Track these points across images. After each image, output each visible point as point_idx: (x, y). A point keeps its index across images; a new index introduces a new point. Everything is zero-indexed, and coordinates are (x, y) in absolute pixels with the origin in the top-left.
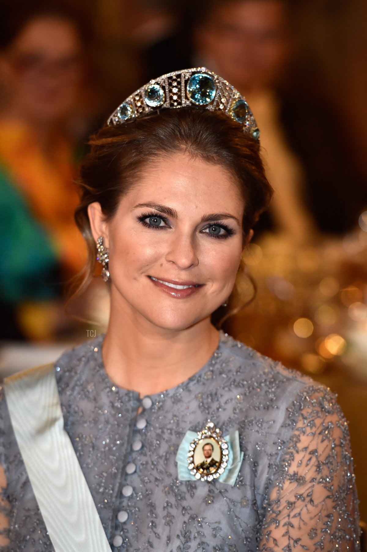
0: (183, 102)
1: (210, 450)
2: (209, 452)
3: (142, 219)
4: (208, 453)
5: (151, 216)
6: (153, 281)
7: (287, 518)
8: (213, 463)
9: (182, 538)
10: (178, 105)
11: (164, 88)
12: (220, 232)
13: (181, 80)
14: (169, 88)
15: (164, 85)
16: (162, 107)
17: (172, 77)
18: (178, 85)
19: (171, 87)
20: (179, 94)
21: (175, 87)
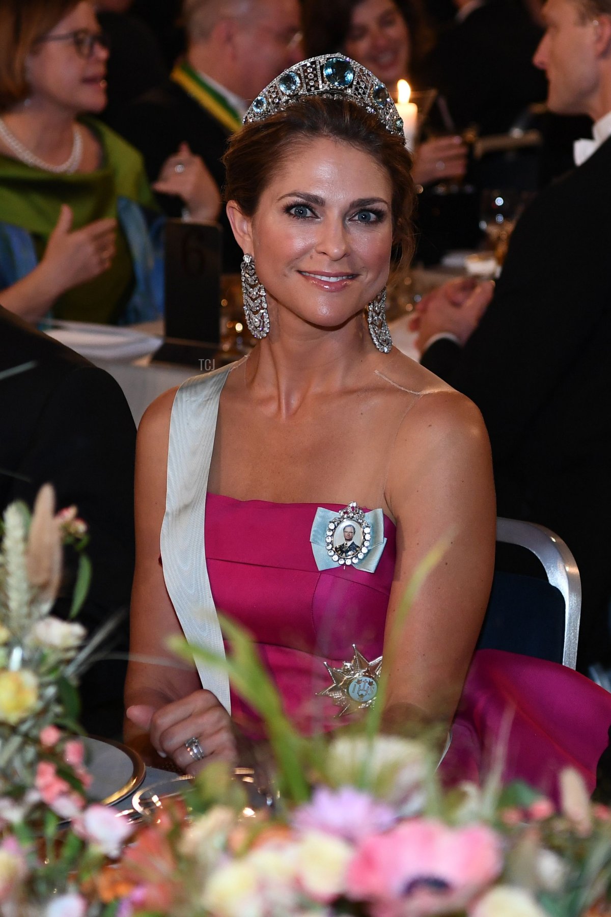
0: (321, 87)
3: (288, 209)
5: (297, 205)
6: (304, 276)
8: (354, 547)
10: (315, 90)
11: (299, 75)
12: (370, 219)
13: (316, 66)
14: (304, 75)
15: (299, 72)
16: (299, 94)
17: (306, 65)
18: (313, 71)
19: (306, 74)
20: (315, 79)
21: (311, 73)
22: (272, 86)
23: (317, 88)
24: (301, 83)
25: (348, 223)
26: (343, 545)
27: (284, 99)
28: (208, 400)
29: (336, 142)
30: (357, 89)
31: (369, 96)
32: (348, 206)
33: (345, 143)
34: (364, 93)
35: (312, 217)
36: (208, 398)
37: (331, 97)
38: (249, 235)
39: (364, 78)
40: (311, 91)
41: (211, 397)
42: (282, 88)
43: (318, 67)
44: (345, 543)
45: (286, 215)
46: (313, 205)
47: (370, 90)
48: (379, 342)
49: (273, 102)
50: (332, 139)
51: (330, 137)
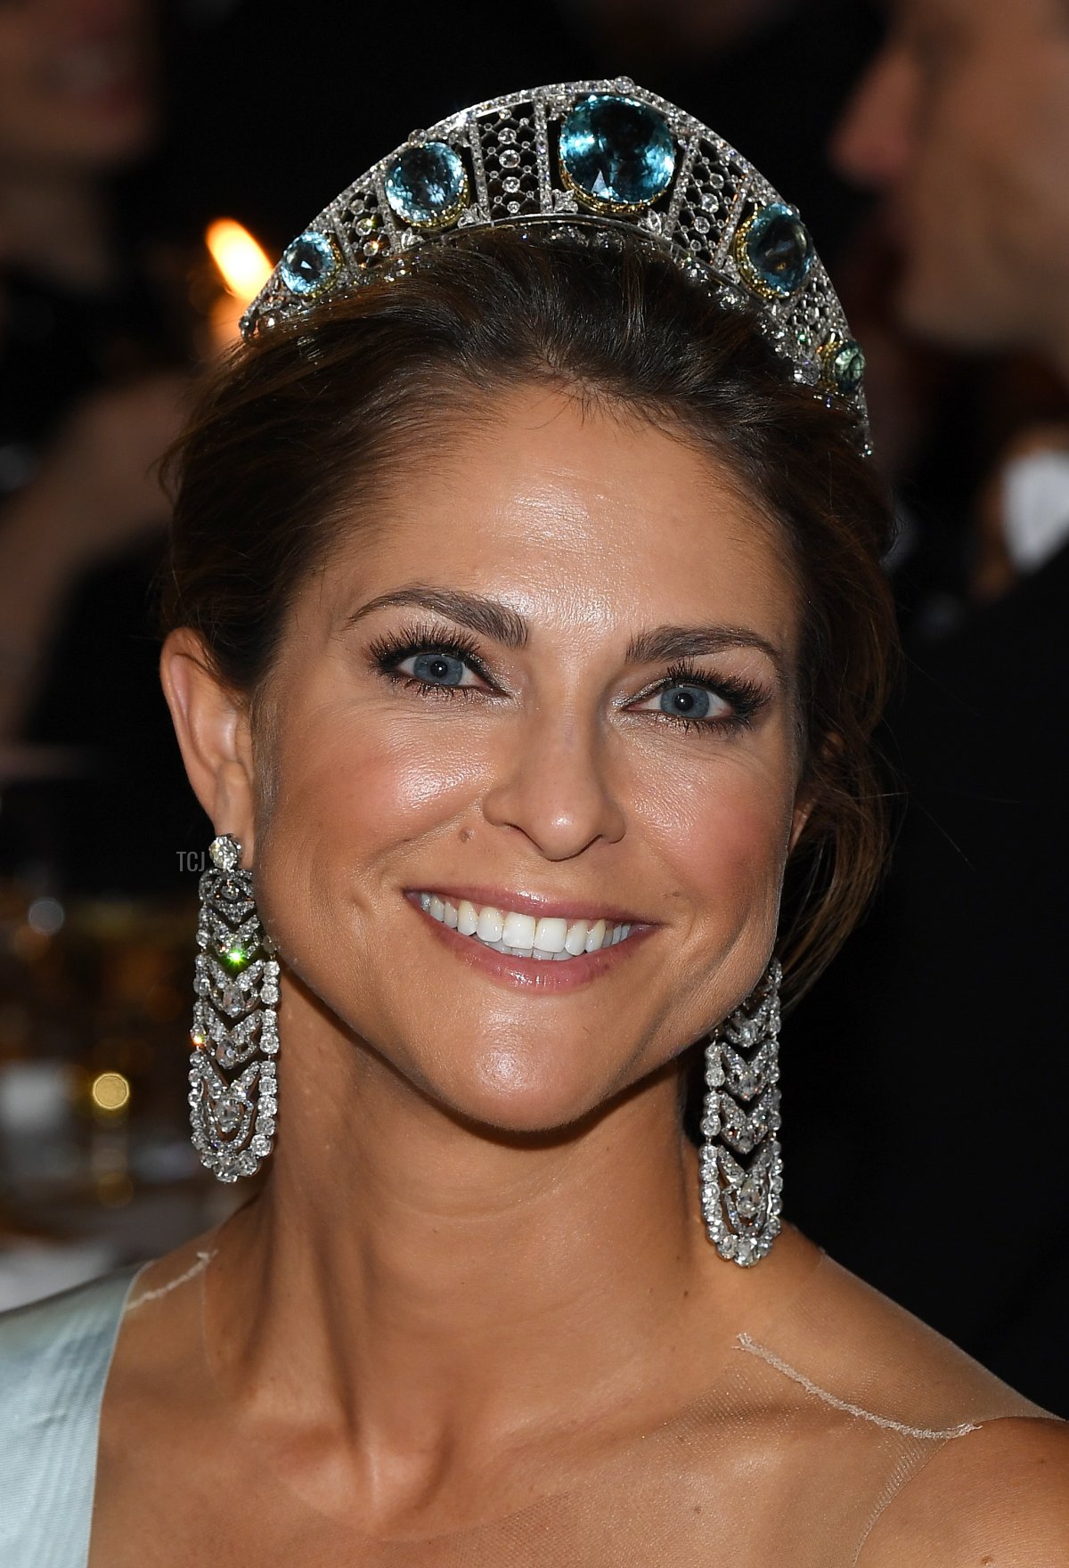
0: (545, 201)
3: (387, 659)
10: (523, 210)
11: (466, 156)
12: (706, 710)
13: (532, 124)
14: (485, 154)
15: (466, 145)
16: (460, 225)
17: (495, 117)
18: (519, 139)
19: (492, 152)
20: (528, 170)
21: (511, 147)
22: (360, 196)
23: (534, 206)
24: (472, 184)
25: (616, 720)
27: (408, 239)
28: (49, 1422)
29: (585, 403)
30: (685, 218)
31: (732, 249)
32: (621, 651)
33: (621, 408)
34: (714, 236)
35: (478, 688)
36: (44, 1416)
37: (583, 239)
38: (241, 762)
39: (717, 181)
40: (508, 214)
41: (60, 1412)
42: (396, 201)
43: (541, 126)
45: (379, 682)
46: (483, 642)
47: (738, 227)
48: (726, 1219)
49: (360, 257)
50: (570, 389)
51: (566, 384)
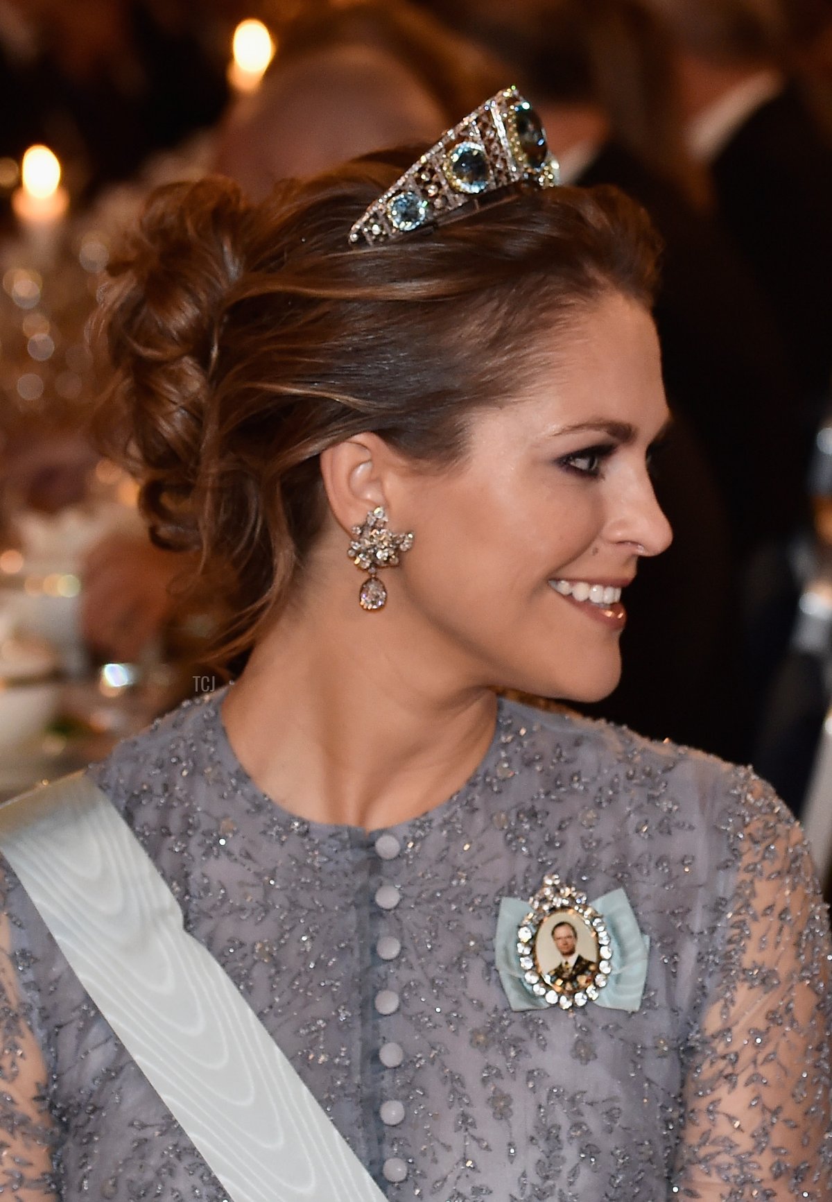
1: (569, 937)
2: (569, 940)
4: (566, 944)
7: (752, 1066)
8: (582, 966)
9: (542, 1143)
26: (561, 966)
44: (564, 961)
